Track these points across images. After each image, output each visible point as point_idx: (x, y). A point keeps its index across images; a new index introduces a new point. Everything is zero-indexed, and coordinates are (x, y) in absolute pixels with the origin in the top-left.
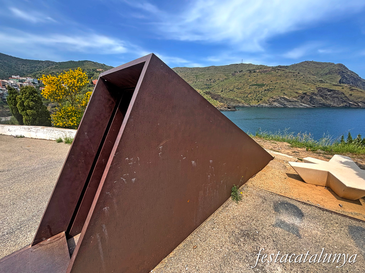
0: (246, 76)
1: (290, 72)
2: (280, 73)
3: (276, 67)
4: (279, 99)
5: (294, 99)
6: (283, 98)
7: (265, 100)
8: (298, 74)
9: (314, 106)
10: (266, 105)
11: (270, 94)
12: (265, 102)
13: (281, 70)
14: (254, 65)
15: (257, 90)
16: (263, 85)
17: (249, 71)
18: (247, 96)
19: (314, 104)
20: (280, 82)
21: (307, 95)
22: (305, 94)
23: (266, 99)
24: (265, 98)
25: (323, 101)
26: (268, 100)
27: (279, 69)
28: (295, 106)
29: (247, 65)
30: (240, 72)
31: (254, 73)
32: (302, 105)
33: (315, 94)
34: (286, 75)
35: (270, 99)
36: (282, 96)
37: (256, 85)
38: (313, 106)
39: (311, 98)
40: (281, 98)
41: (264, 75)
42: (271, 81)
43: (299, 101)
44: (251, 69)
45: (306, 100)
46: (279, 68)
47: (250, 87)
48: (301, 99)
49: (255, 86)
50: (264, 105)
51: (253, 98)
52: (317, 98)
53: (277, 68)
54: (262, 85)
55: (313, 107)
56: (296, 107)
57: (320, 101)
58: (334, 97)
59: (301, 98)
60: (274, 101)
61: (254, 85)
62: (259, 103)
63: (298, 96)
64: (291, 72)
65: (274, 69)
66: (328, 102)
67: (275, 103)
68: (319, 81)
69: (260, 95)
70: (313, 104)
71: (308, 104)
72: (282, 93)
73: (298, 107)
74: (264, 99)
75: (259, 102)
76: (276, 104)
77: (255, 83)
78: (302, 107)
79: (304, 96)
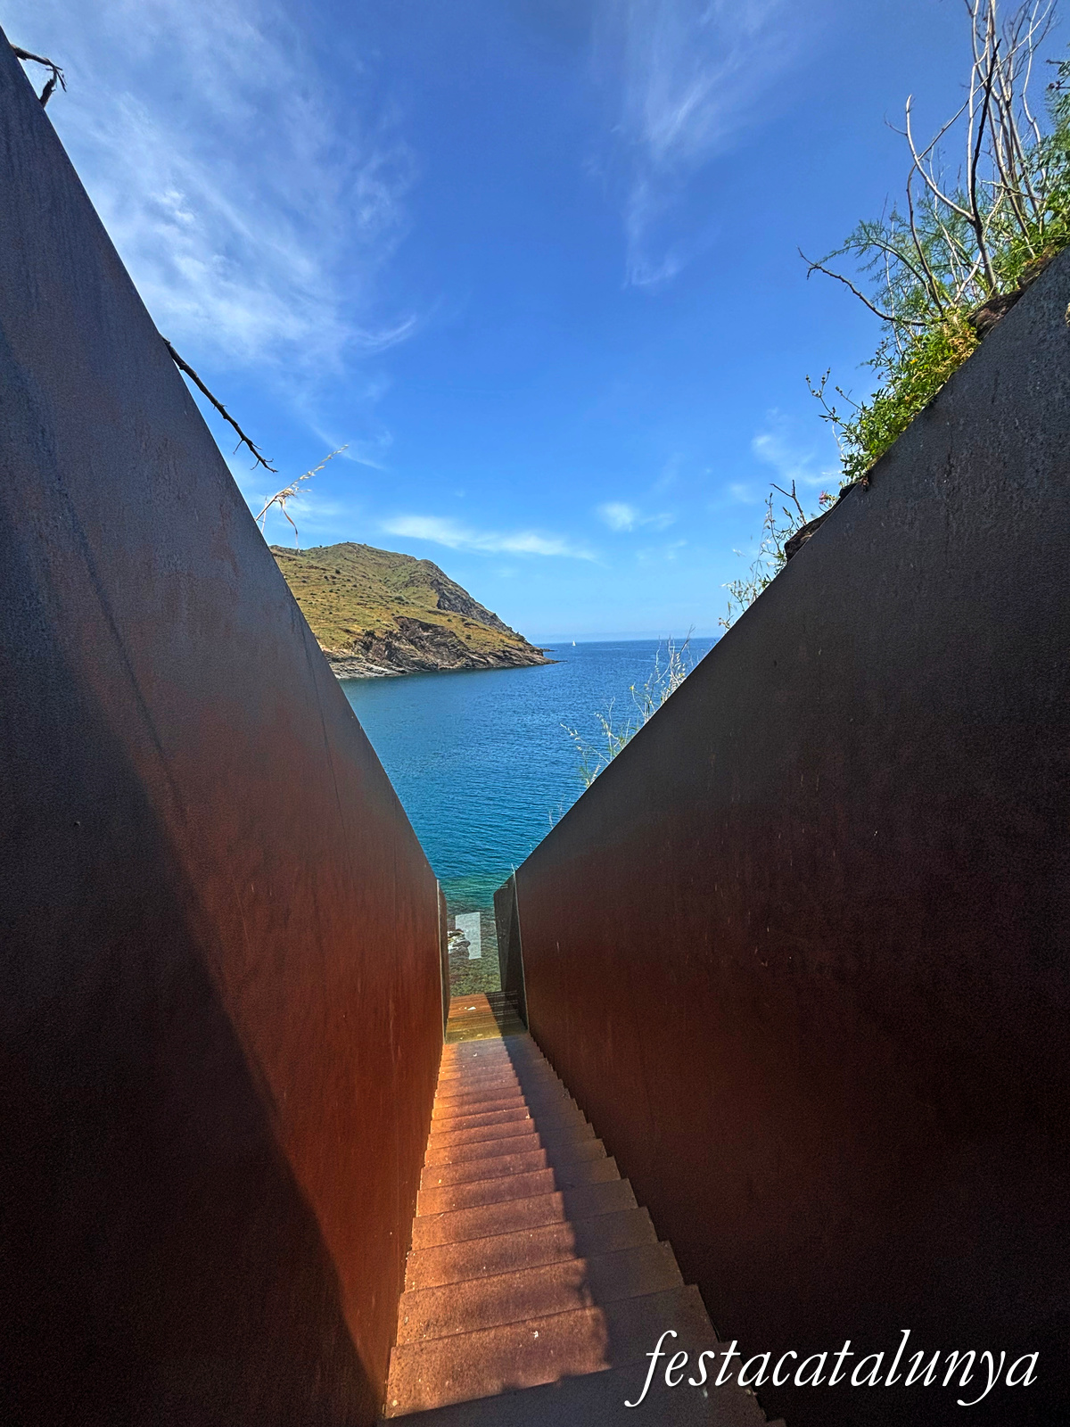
5: (345, 650)
8: (337, 576)
9: (403, 672)
13: (282, 557)
19: (401, 666)
21: (375, 638)
22: (370, 634)
25: (419, 656)
28: (353, 675)
32: (370, 670)
33: (395, 635)
38: (399, 671)
39: (389, 646)
43: (361, 656)
45: (376, 653)
48: (363, 651)
52: (402, 646)
55: (400, 674)
56: (357, 676)
57: (412, 657)
58: (439, 645)
59: (363, 647)
63: (355, 642)
64: (316, 568)
66: (431, 659)
68: (396, 599)
70: (399, 666)
71: (388, 667)
73: (362, 676)
78: (374, 675)
79: (371, 643)
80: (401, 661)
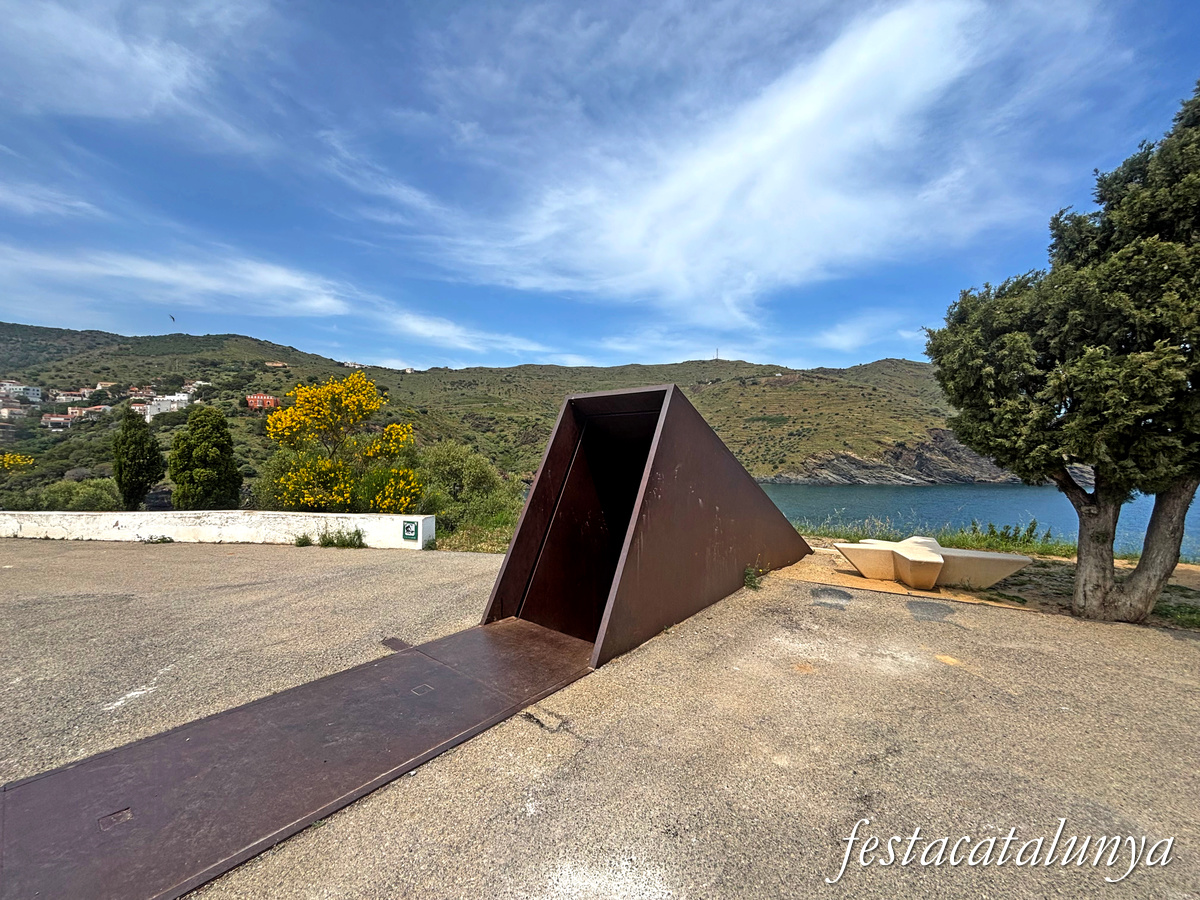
0: (731, 395)
1: (851, 386)
2: (825, 387)
3: (813, 371)
4: (833, 460)
5: (875, 459)
6: (842, 457)
7: (793, 463)
8: (874, 393)
9: (932, 482)
10: (800, 477)
11: (804, 446)
12: (793, 469)
13: (826, 379)
14: (751, 366)
15: (767, 435)
16: (785, 420)
17: (739, 382)
18: (741, 451)
19: (931, 476)
20: (828, 411)
21: (906, 449)
22: (901, 445)
23: (798, 459)
24: (791, 458)
25: (953, 467)
26: (802, 463)
27: (821, 378)
28: (880, 481)
29: (732, 363)
30: (713, 382)
31: (753, 388)
32: (899, 478)
33: (927, 447)
34: (842, 393)
35: (808, 461)
36: (841, 452)
37: (764, 420)
38: (928, 481)
39: (919, 456)
40: (839, 457)
41: (781, 392)
42: (805, 410)
43: (889, 465)
44: (744, 374)
45: (906, 462)
46: (821, 375)
47: (747, 425)
48: (893, 460)
49: (760, 423)
50: (793, 476)
51: (757, 457)
52: (934, 457)
53: (815, 375)
54: (780, 421)
55: (929, 484)
56: (885, 482)
57: (945, 467)
59: (892, 457)
60: (821, 466)
61: (758, 419)
62: (777, 472)
63: (885, 452)
64: (855, 387)
65: (806, 375)
66: (967, 470)
67: (823, 471)
68: (931, 411)
69: (778, 448)
70: (929, 476)
71: (916, 476)
72: (838, 443)
73: (889, 483)
74: (792, 460)
75: (776, 467)
76: (826, 474)
77: (760, 415)
78: (901, 483)
79: (901, 453)
80: (931, 471)
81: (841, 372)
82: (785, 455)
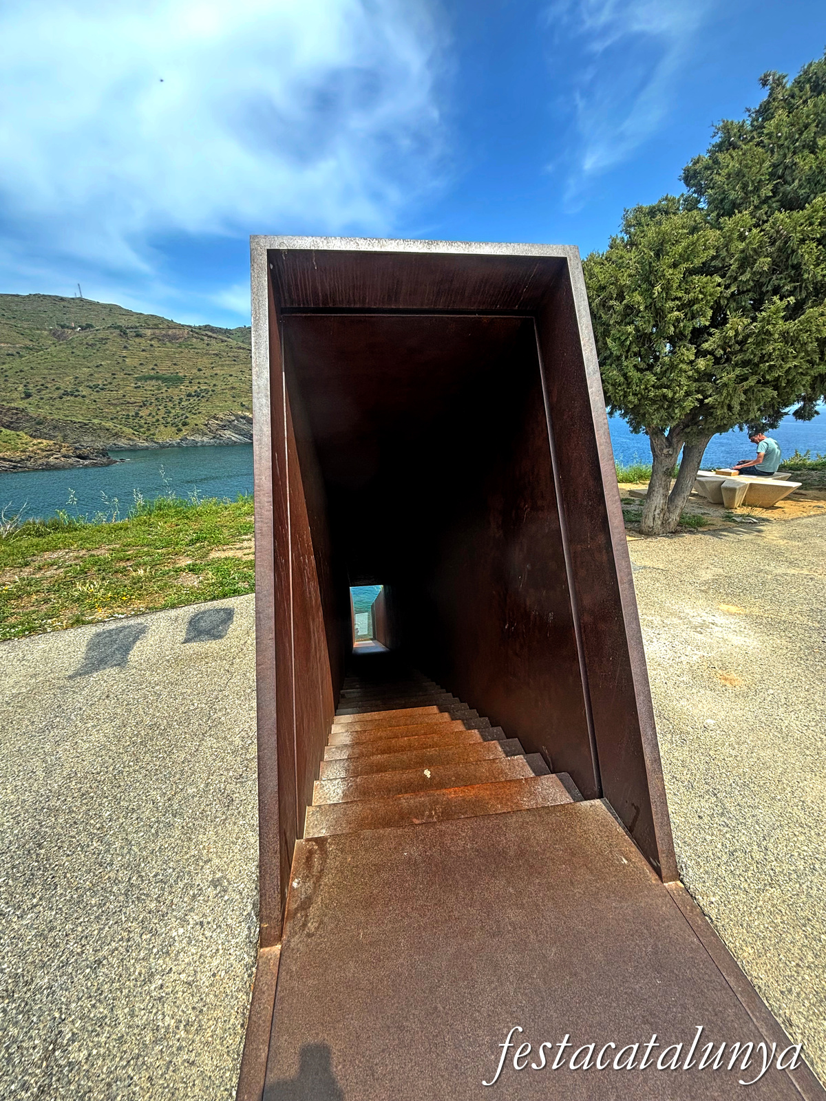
0: (111, 347)
1: (240, 348)
2: (216, 346)
3: (200, 328)
4: (234, 421)
6: (242, 418)
7: (196, 425)
10: (205, 439)
11: (204, 407)
12: (196, 431)
13: (216, 338)
14: (129, 313)
15: (164, 395)
16: (180, 380)
17: (118, 331)
18: (137, 414)
20: (223, 372)
23: (200, 420)
24: (193, 420)
26: (206, 425)
27: (210, 337)
29: (104, 306)
30: (83, 329)
31: (137, 340)
34: (233, 354)
35: (210, 422)
36: (240, 413)
37: (158, 379)
40: (238, 417)
41: (170, 348)
42: (200, 370)
44: (123, 322)
46: (210, 334)
47: (139, 384)
49: (154, 382)
50: (198, 438)
51: (158, 420)
53: (204, 333)
54: (176, 380)
60: (223, 427)
61: (151, 378)
62: (181, 435)
64: (244, 349)
65: (196, 332)
67: (226, 432)
69: (178, 410)
72: (236, 404)
74: (195, 422)
75: (180, 430)
76: (228, 434)
77: (152, 373)
81: (227, 332)
82: (187, 417)
